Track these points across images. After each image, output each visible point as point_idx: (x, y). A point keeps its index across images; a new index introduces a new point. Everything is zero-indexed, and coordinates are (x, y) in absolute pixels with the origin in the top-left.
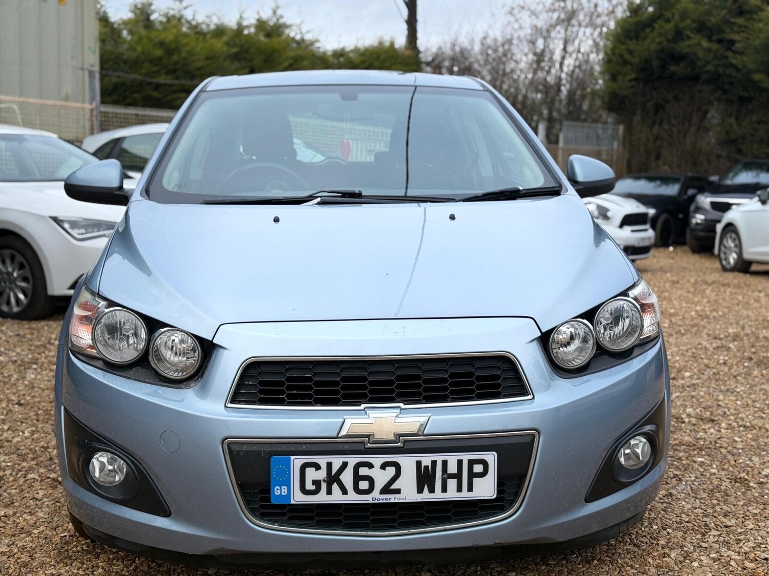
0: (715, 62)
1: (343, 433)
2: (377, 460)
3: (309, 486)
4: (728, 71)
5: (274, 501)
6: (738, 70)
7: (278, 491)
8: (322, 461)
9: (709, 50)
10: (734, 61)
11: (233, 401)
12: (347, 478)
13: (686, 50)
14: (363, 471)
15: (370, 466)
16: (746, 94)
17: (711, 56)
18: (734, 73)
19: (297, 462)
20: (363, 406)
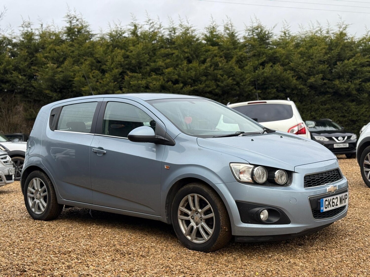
0: (24, 84)
1: (327, 191)
2: (335, 197)
3: (326, 206)
4: (30, 89)
5: (321, 212)
6: (35, 88)
7: (322, 209)
8: (327, 199)
9: (22, 79)
10: (34, 84)
11: (304, 187)
12: (331, 203)
13: (10, 79)
14: (334, 201)
15: (334, 199)
16: (38, 99)
17: (22, 82)
18: (33, 90)
19: (324, 199)
20: (326, 184)
